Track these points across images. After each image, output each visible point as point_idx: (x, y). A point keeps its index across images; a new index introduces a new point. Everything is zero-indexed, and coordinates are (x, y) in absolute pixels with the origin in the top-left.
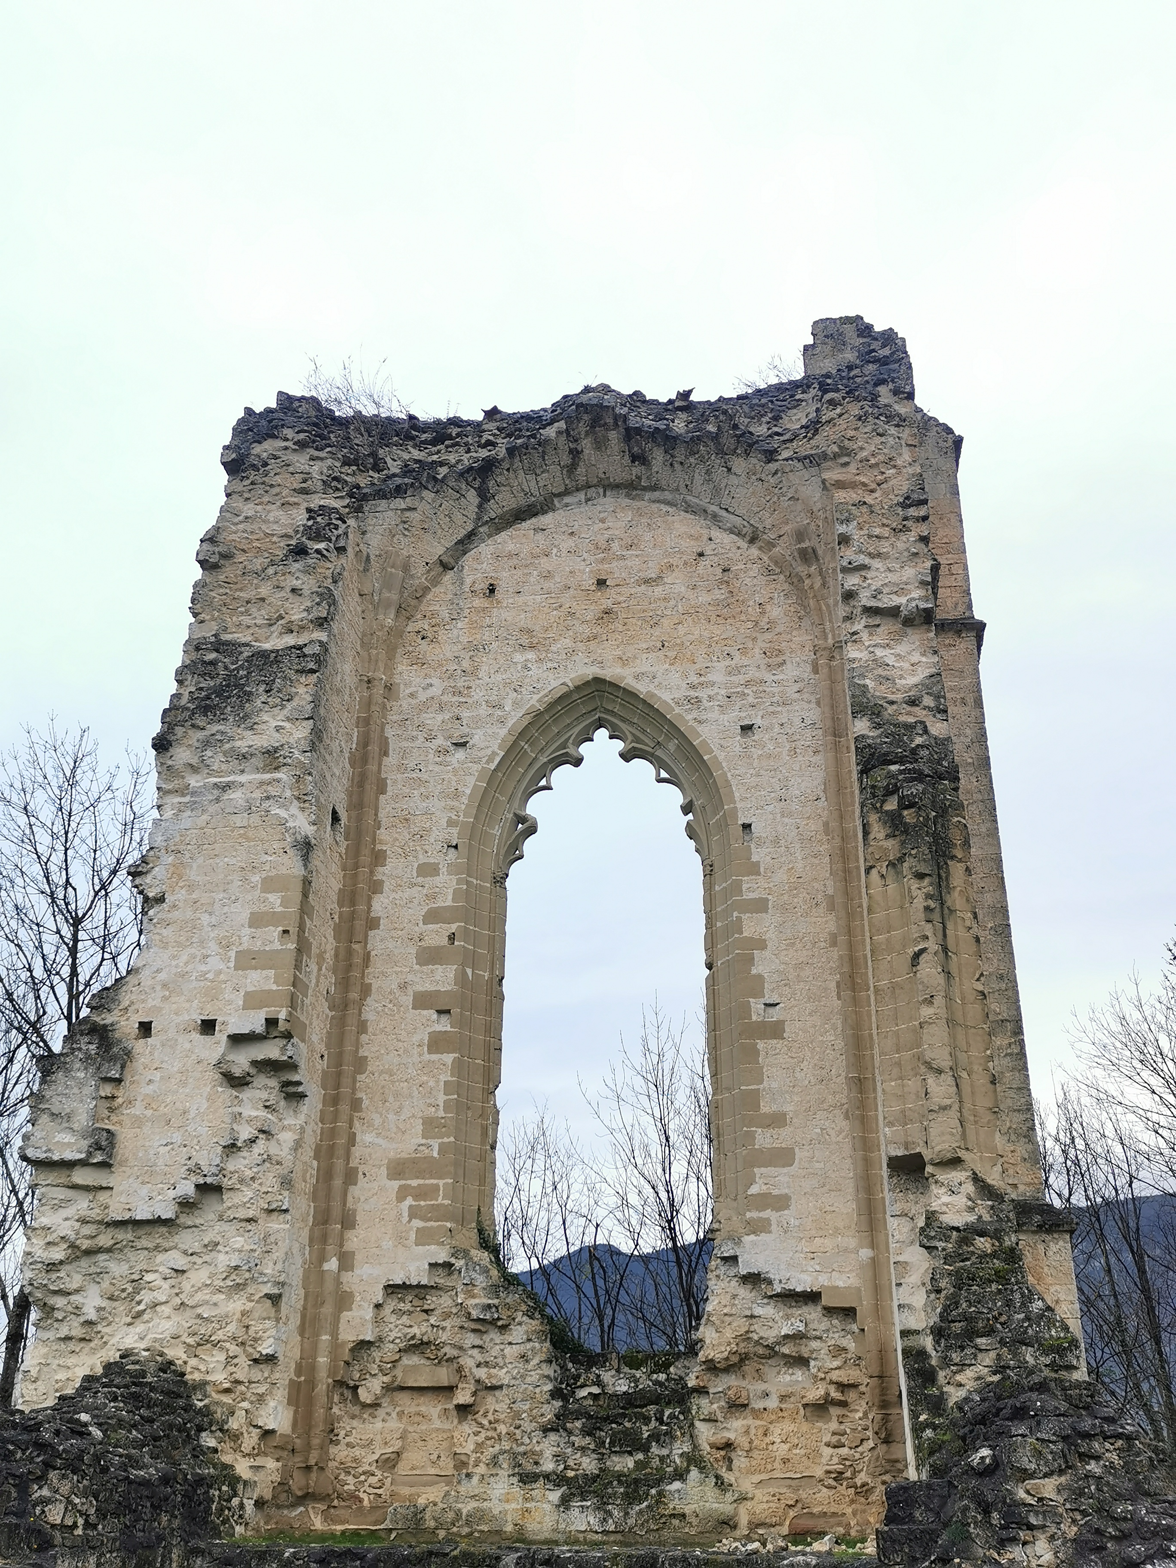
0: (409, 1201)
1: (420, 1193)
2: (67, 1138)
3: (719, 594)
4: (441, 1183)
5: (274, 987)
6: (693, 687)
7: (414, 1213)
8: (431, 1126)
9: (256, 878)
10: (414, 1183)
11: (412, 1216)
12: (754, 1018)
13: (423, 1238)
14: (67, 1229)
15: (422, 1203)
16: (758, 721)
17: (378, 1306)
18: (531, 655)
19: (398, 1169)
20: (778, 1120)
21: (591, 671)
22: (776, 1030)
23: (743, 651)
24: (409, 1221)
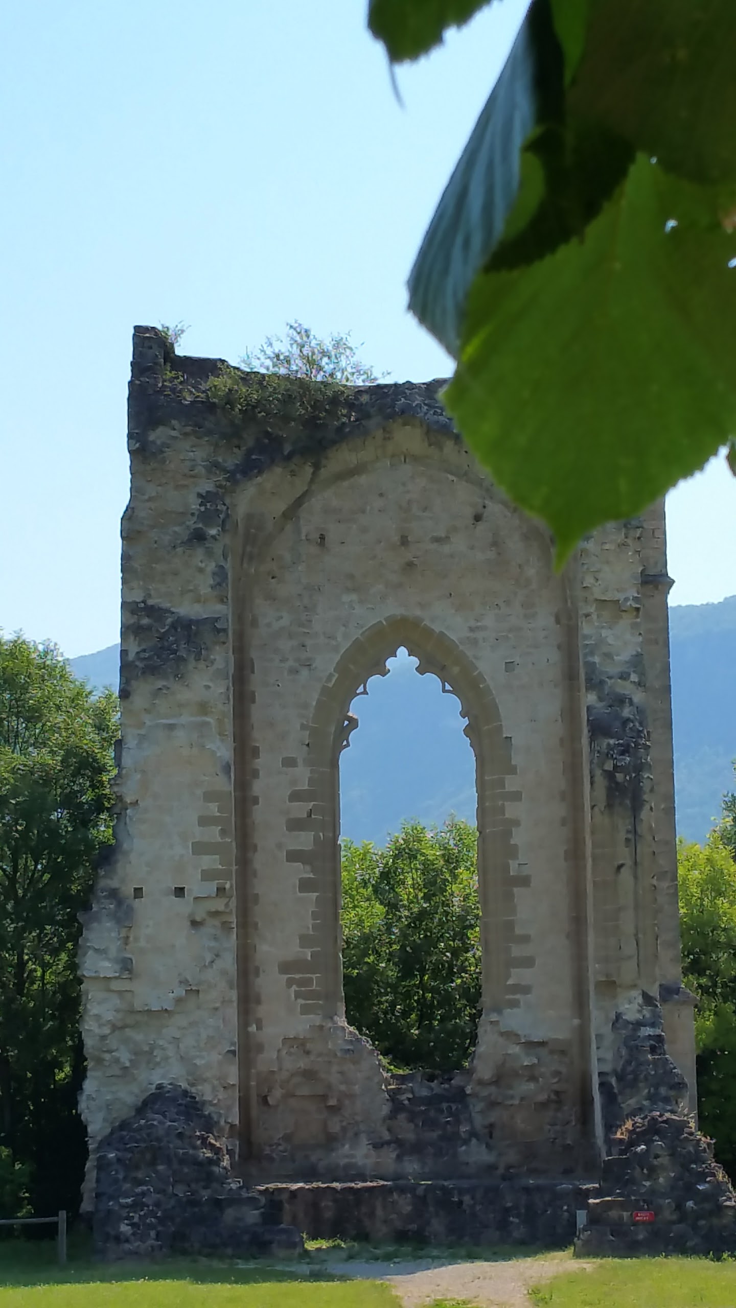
0: (294, 988)
1: (301, 983)
2: (107, 964)
3: (491, 554)
4: (314, 976)
5: (220, 867)
6: (471, 629)
7: (298, 995)
8: (305, 941)
9: (199, 792)
10: (297, 976)
11: (296, 997)
12: (511, 874)
13: (305, 1010)
14: (109, 1016)
15: (303, 989)
16: (517, 660)
17: (279, 1051)
18: (354, 597)
19: (285, 967)
20: (525, 939)
21: (399, 611)
22: (525, 881)
23: (507, 603)
24: (296, 999)
